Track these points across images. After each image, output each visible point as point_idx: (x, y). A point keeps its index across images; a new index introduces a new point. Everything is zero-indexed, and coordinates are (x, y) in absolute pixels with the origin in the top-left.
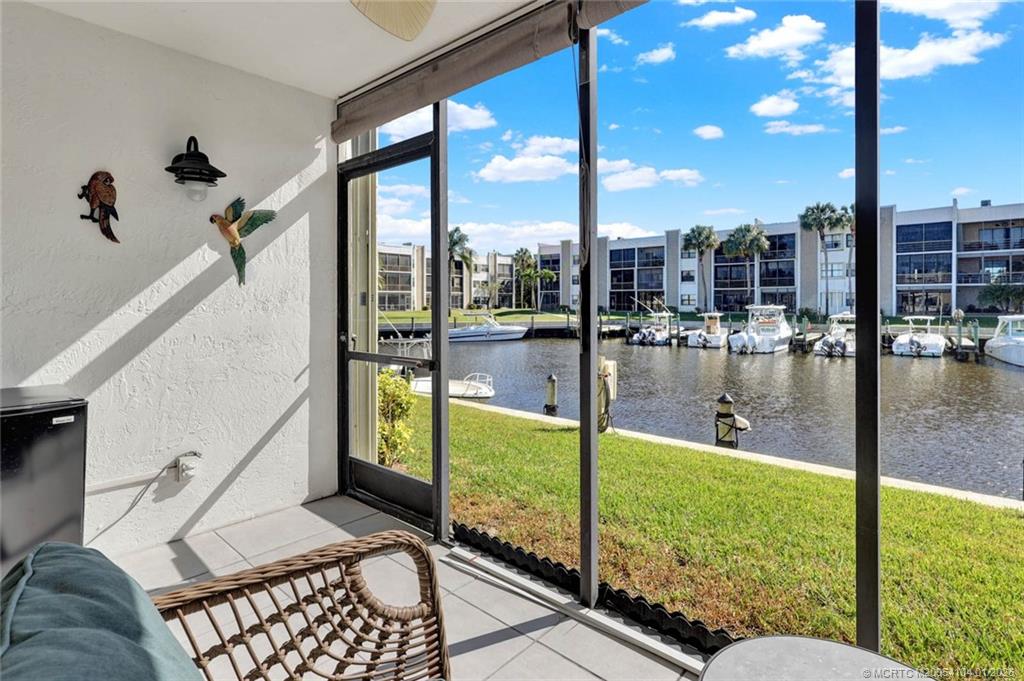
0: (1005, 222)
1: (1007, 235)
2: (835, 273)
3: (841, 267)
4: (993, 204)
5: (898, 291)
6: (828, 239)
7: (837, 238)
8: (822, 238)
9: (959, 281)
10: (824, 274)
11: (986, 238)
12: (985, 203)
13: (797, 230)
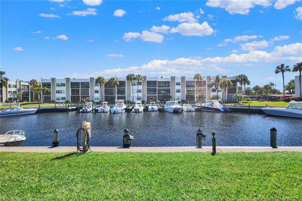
0: (165, 82)
1: (165, 85)
2: (134, 92)
3: (136, 90)
4: (163, 78)
5: (147, 96)
6: (133, 83)
7: (135, 83)
8: (132, 83)
9: (158, 94)
10: (132, 92)
11: (162, 85)
12: (162, 77)
13: (126, 80)
